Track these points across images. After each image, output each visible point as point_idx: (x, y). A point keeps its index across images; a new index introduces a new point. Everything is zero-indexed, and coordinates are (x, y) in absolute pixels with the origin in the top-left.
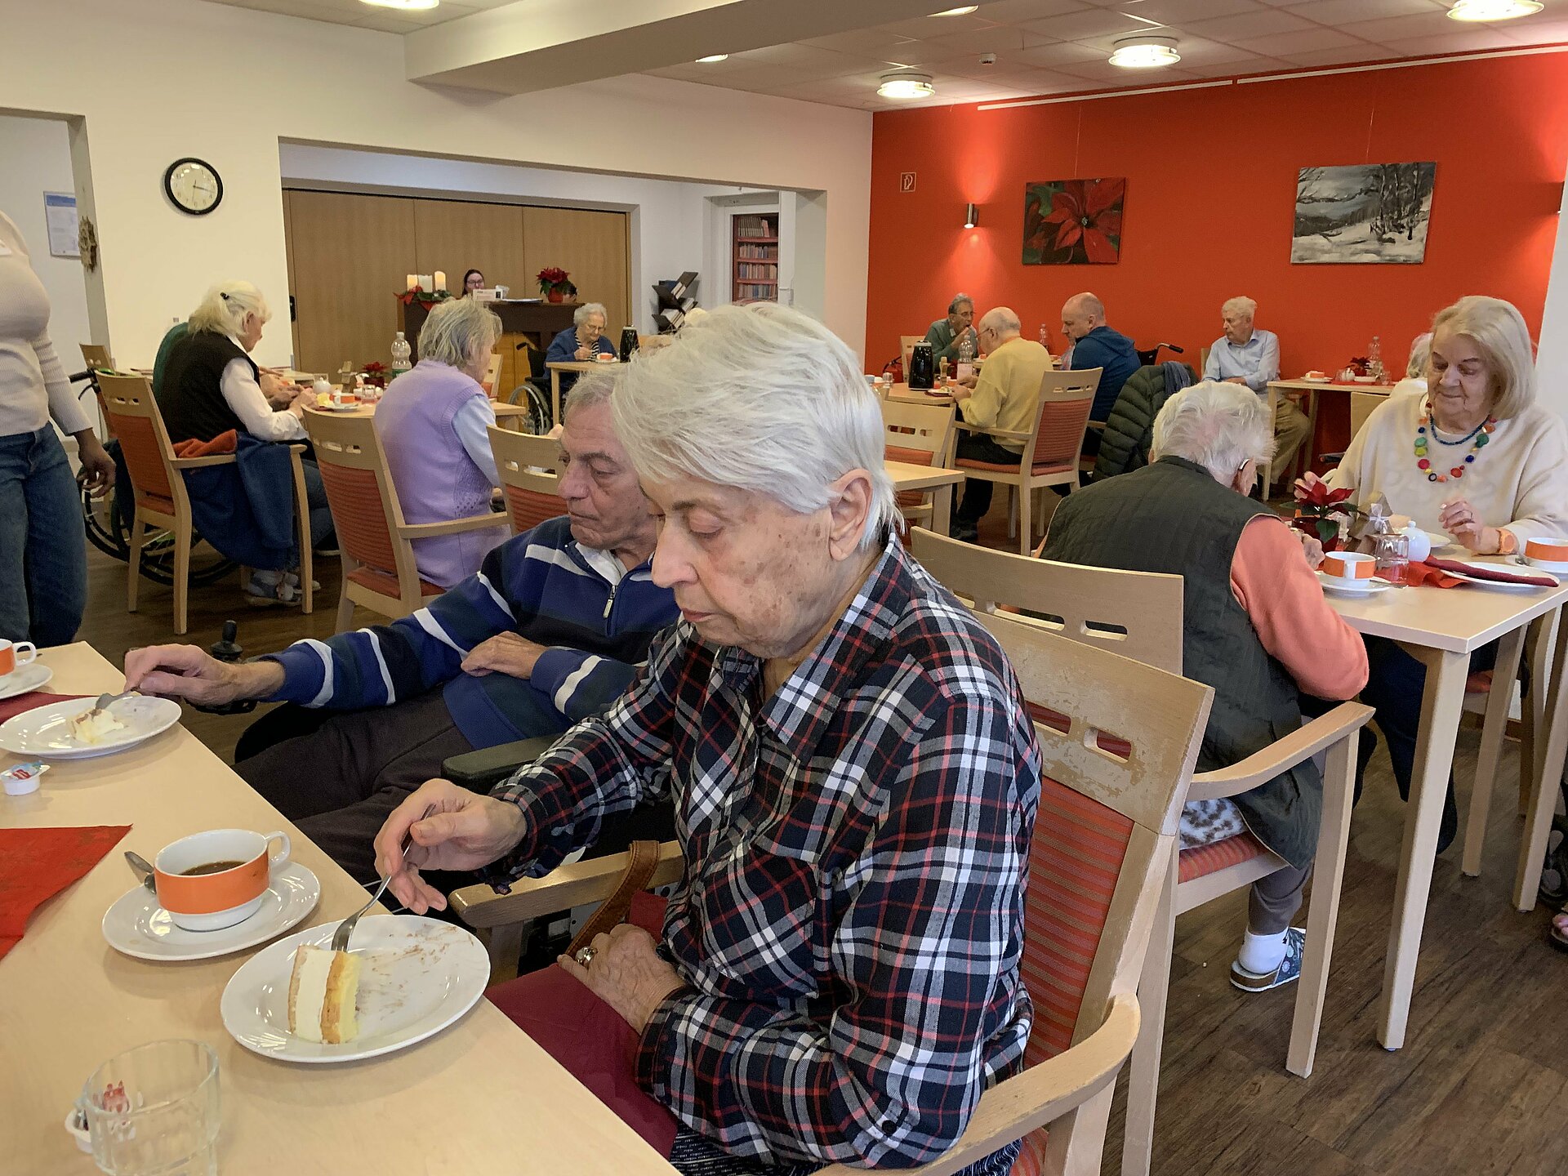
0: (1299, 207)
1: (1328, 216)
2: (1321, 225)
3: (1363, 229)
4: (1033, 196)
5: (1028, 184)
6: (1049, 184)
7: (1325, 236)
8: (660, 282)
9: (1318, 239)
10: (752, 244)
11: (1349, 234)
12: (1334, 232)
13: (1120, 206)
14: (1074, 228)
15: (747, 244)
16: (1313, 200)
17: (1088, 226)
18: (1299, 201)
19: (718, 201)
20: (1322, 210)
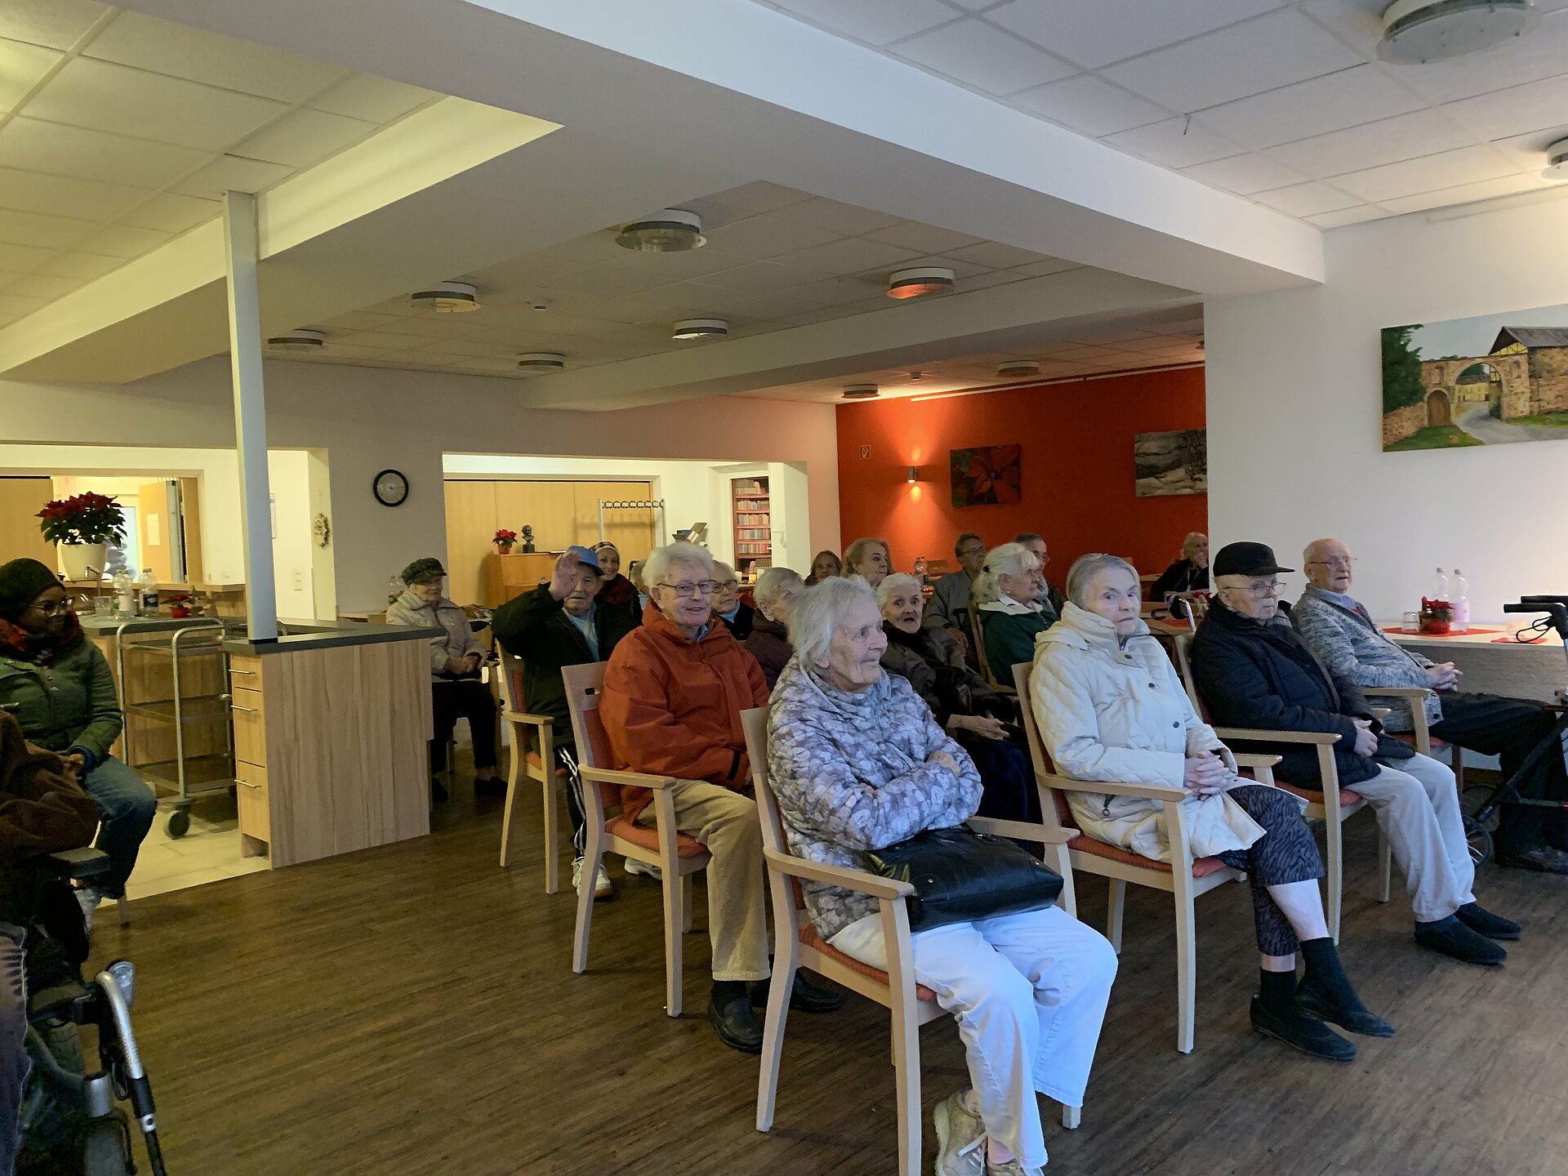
0: (1138, 460)
1: (1158, 465)
2: (1153, 471)
3: (1180, 473)
4: (956, 458)
5: (951, 451)
6: (966, 450)
7: (1157, 478)
8: (678, 531)
9: (1152, 481)
10: (747, 499)
11: (1171, 476)
12: (1162, 475)
13: (1016, 463)
14: (986, 480)
15: (744, 499)
16: (1146, 454)
17: (996, 478)
18: (1137, 455)
19: (719, 469)
20: (1153, 460)
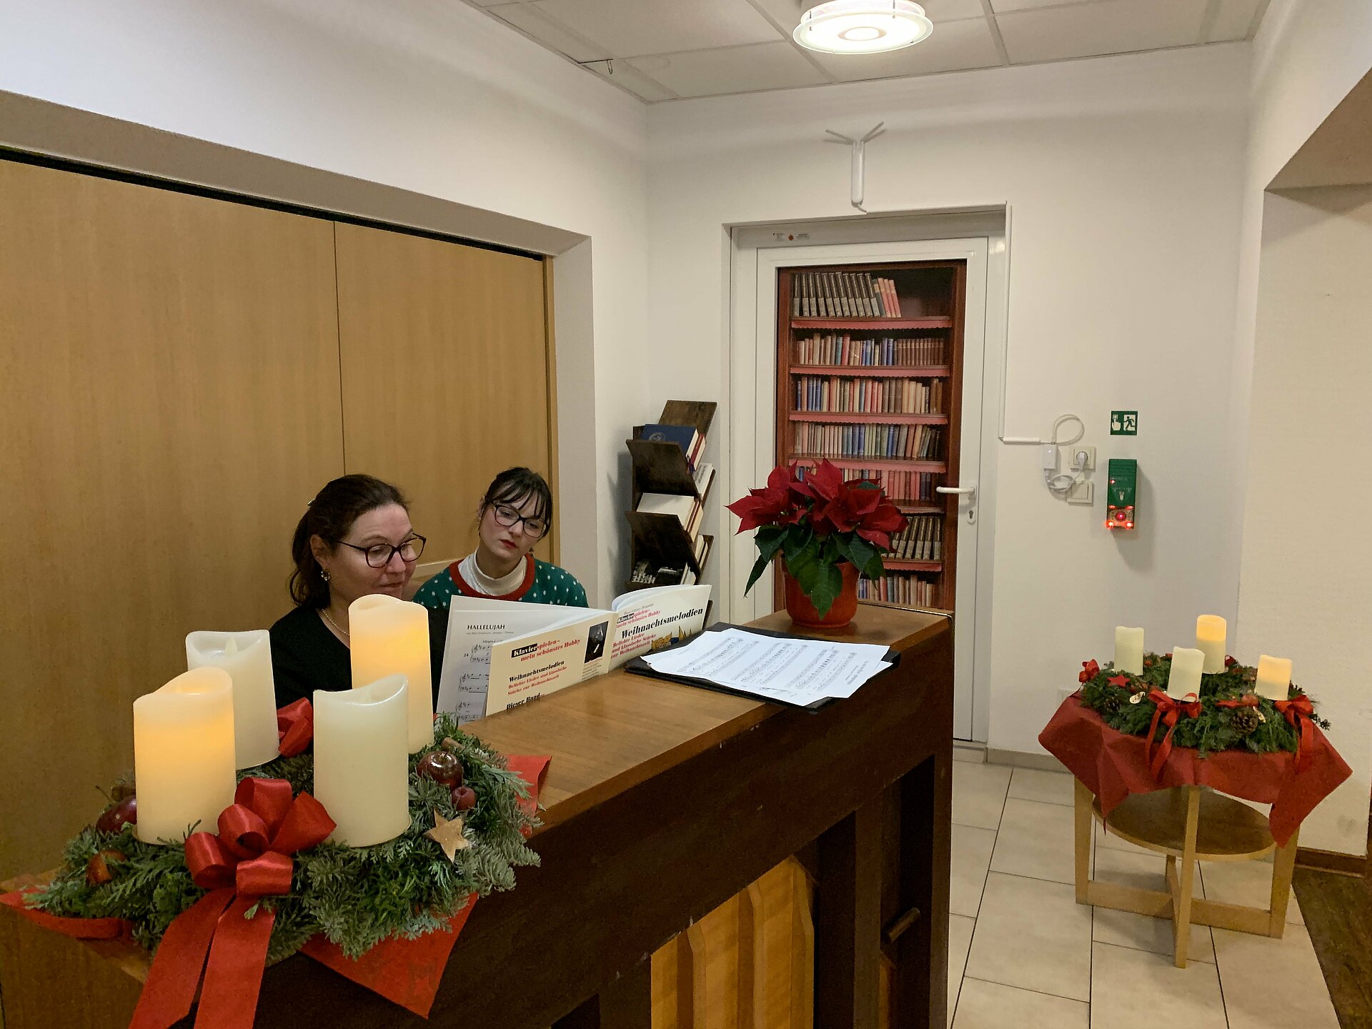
8: (636, 429)
10: (841, 333)
15: (824, 333)
19: (740, 235)
